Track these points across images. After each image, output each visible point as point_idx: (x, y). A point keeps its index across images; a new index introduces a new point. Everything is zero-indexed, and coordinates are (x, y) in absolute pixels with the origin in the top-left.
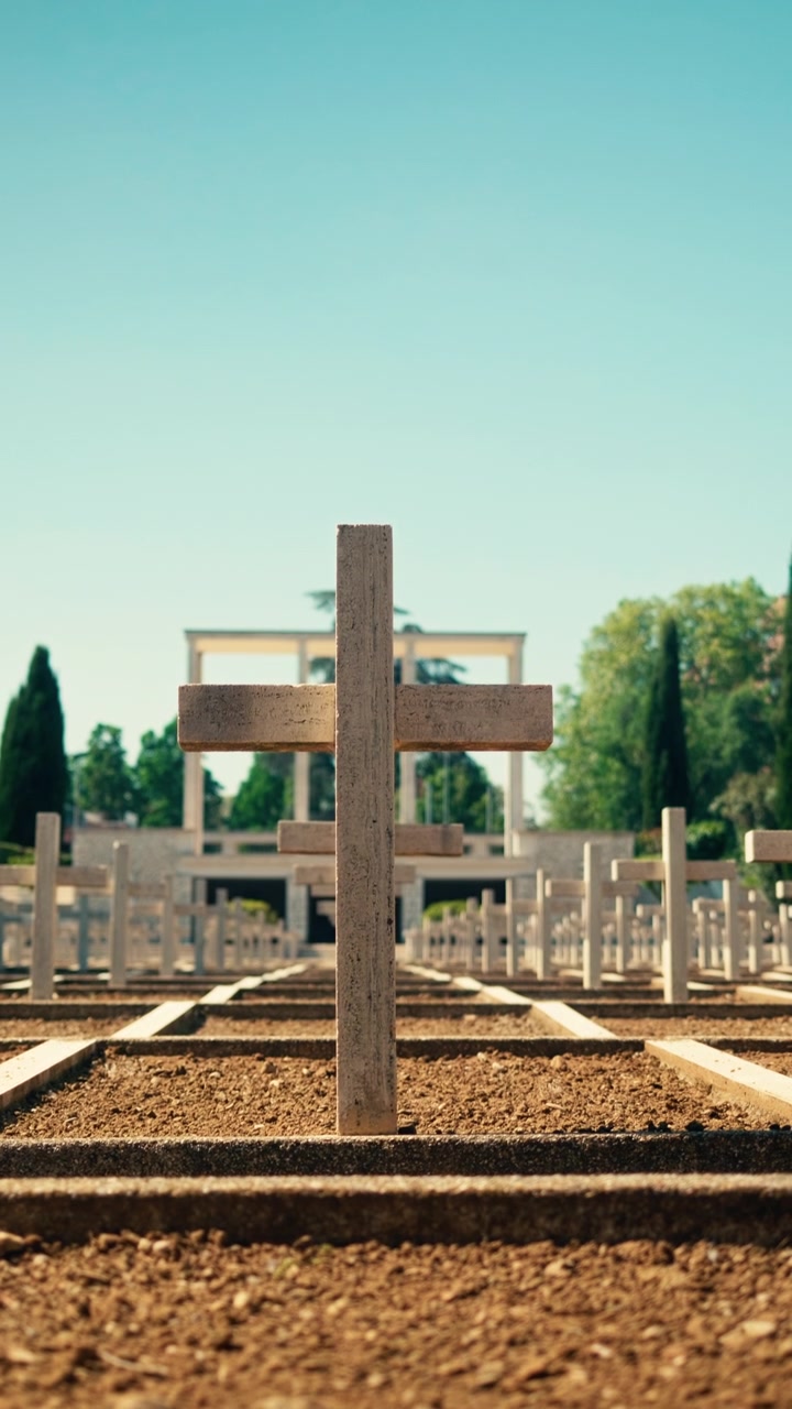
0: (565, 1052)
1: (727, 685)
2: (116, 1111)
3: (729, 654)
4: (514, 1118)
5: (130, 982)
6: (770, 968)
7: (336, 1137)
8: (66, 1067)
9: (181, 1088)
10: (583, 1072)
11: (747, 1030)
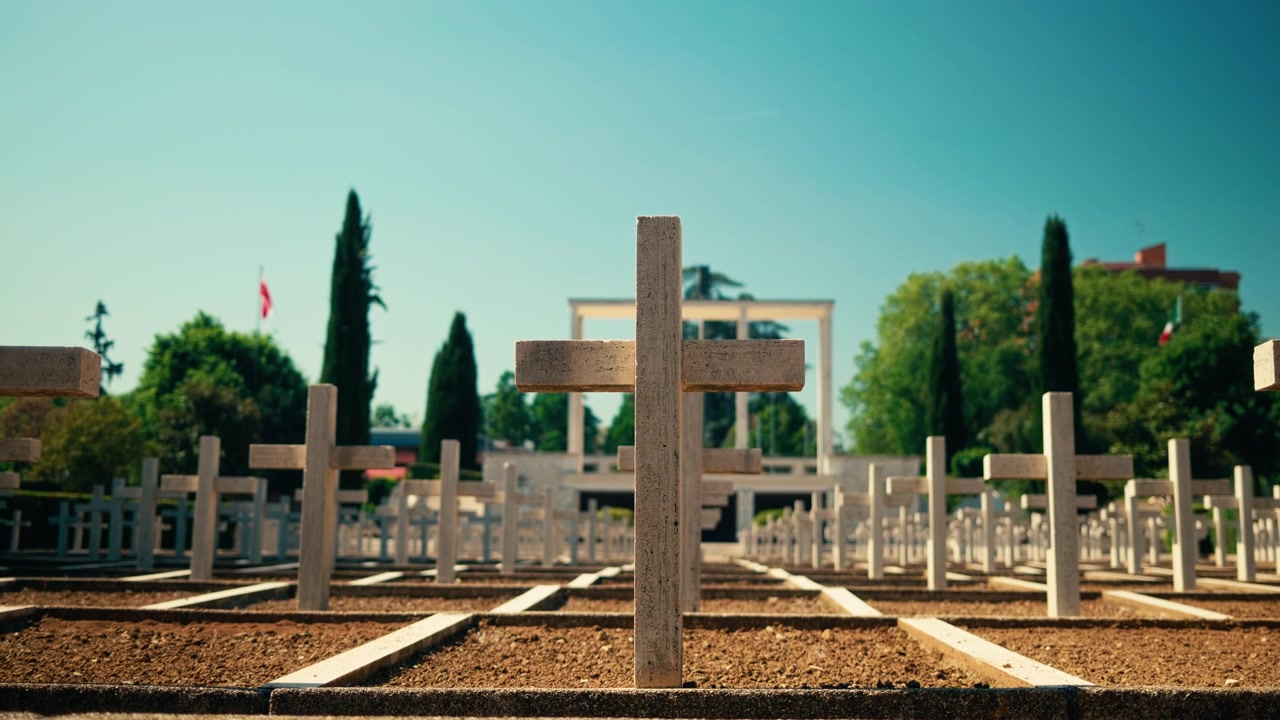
0: (835, 626)
1: (994, 340)
2: (478, 668)
3: (995, 315)
4: (783, 677)
5: (517, 571)
6: (1022, 563)
7: (633, 690)
8: (446, 634)
9: (532, 652)
10: (847, 643)
11: (989, 611)
